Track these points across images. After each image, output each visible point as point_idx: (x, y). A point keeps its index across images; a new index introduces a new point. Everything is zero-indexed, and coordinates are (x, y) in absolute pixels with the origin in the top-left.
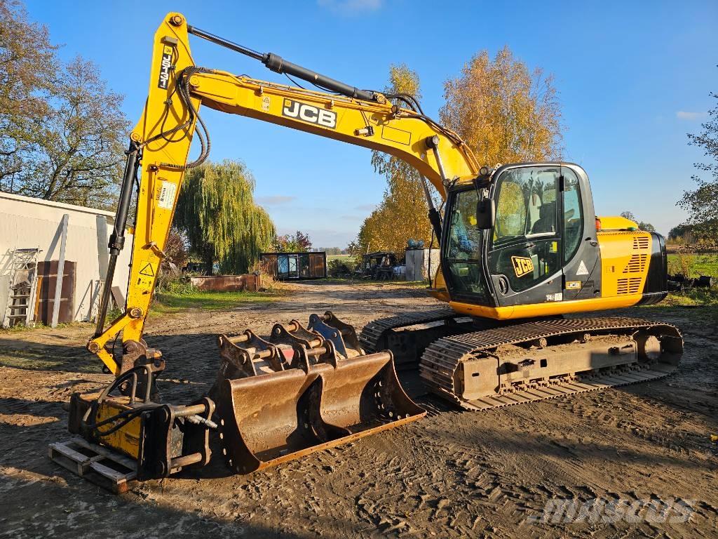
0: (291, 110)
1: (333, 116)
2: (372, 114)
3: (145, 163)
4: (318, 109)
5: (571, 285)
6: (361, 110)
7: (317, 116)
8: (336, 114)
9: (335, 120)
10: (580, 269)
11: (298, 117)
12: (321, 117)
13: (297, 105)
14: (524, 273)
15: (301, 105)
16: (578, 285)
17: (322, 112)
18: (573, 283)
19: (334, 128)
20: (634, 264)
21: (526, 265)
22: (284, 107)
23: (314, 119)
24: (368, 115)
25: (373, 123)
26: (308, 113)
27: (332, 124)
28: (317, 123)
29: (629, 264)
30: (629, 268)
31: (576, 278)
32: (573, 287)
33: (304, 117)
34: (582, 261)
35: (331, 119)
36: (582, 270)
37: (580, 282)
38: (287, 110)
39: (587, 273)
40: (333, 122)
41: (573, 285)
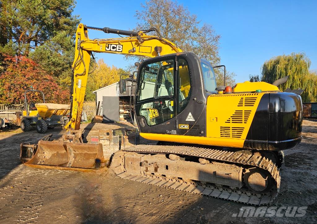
0: (108, 48)
1: (121, 46)
2: (135, 42)
3: (75, 74)
4: (116, 45)
5: (182, 126)
6: (131, 41)
7: (116, 48)
8: (122, 45)
9: (122, 48)
10: (188, 117)
11: (110, 50)
12: (118, 48)
13: (110, 45)
14: (153, 117)
15: (111, 45)
16: (186, 127)
17: (118, 46)
18: (184, 125)
19: (122, 52)
20: (237, 117)
21: (154, 113)
22: (106, 47)
23: (115, 49)
24: (134, 43)
25: (135, 46)
26: (114, 48)
27: (121, 50)
28: (116, 51)
29: (231, 117)
30: (231, 120)
31: (186, 123)
32: (183, 128)
33: (112, 49)
34: (190, 113)
35: (121, 48)
36: (190, 118)
37: (188, 125)
38: (107, 48)
39: (194, 120)
40: (121, 49)
41: (183, 127)
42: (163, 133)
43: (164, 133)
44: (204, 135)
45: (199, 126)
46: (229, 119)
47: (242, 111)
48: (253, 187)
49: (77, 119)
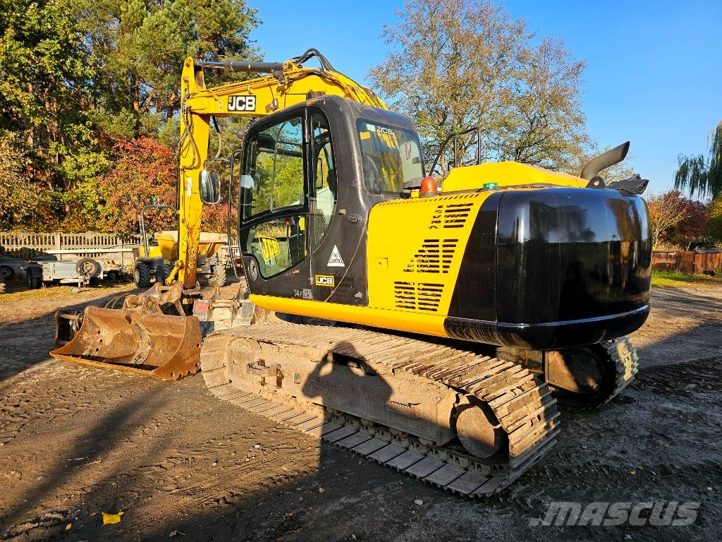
0: (232, 104)
1: (253, 99)
2: (277, 86)
3: (181, 167)
4: (245, 96)
5: (321, 280)
6: (270, 85)
7: (245, 103)
8: (255, 96)
9: (255, 103)
10: (333, 257)
11: (236, 110)
12: (248, 103)
13: (234, 98)
14: (270, 256)
15: (237, 97)
16: (329, 281)
17: (248, 98)
18: (324, 277)
19: (254, 111)
20: (428, 257)
21: (272, 247)
22: (229, 103)
23: (244, 107)
24: (274, 88)
25: (277, 95)
26: (241, 103)
27: (253, 108)
28: (245, 110)
29: (416, 256)
30: (416, 263)
31: (328, 271)
32: (324, 284)
33: (239, 108)
34: (335, 246)
35: (252, 103)
36: (335, 260)
37: (333, 277)
38: (230, 105)
39: (343, 265)
40: (254, 105)
41: (324, 281)
42: (290, 297)
43: (290, 295)
44: (364, 302)
45: (352, 279)
46: (412, 261)
47: (437, 241)
48: (467, 445)
49: (187, 263)
